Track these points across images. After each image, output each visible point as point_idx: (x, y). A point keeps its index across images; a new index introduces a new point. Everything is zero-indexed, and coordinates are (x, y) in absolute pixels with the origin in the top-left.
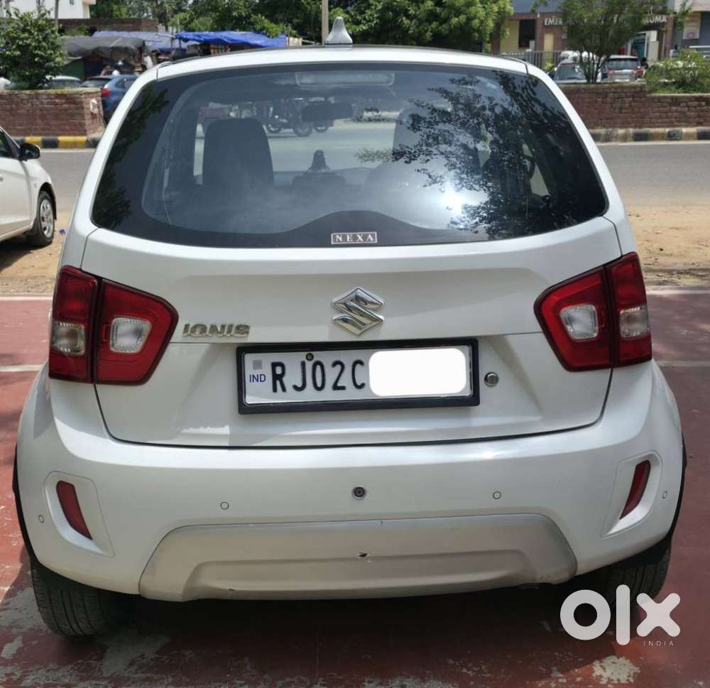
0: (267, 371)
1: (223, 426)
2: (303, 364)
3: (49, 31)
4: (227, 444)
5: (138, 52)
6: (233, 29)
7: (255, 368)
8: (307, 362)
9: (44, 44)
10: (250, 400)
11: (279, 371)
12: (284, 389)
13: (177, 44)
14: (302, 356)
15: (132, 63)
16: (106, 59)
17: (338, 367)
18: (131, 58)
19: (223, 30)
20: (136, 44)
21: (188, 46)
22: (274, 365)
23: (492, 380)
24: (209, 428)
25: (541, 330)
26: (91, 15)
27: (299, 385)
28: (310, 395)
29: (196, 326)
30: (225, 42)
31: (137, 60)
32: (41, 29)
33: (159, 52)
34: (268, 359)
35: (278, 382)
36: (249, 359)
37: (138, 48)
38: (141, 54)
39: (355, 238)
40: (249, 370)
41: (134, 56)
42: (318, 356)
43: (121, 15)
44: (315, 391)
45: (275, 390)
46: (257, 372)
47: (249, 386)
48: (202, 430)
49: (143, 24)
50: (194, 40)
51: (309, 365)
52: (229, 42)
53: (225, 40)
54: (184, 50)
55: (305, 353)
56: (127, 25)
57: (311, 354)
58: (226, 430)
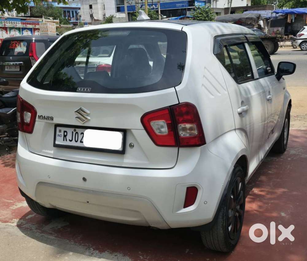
0: (62, 133)
1: (52, 150)
2: (73, 132)
3: (210, 13)
4: (52, 157)
5: (257, 19)
6: (301, 7)
7: (59, 132)
8: (74, 132)
9: (207, 18)
10: (57, 143)
11: (65, 134)
12: (66, 140)
13: (274, 15)
14: (72, 129)
15: (254, 24)
16: (243, 22)
17: (82, 135)
18: (254, 22)
19: (297, 7)
20: (257, 16)
21: (279, 16)
22: (65, 132)
23: (131, 146)
24: (48, 151)
25: (144, 129)
26: (251, 4)
27: (71, 139)
28: (73, 144)
29: (41, 116)
30: (295, 13)
31: (256, 22)
32: (207, 13)
33: (269, 18)
34: (63, 129)
35: (65, 138)
36: (58, 129)
37: (257, 18)
38: (258, 20)
39: (84, 90)
40: (58, 133)
41: (255, 21)
42: (78, 130)
43: (264, 3)
44: (75, 142)
45: (64, 140)
46: (60, 134)
47: (57, 138)
48: (47, 151)
49: (267, 7)
50: (281, 13)
51: (74, 133)
52: (297, 13)
53: (295, 12)
54: (277, 17)
55: (74, 129)
56: (260, 8)
57: (75, 129)
58: (52, 152)
